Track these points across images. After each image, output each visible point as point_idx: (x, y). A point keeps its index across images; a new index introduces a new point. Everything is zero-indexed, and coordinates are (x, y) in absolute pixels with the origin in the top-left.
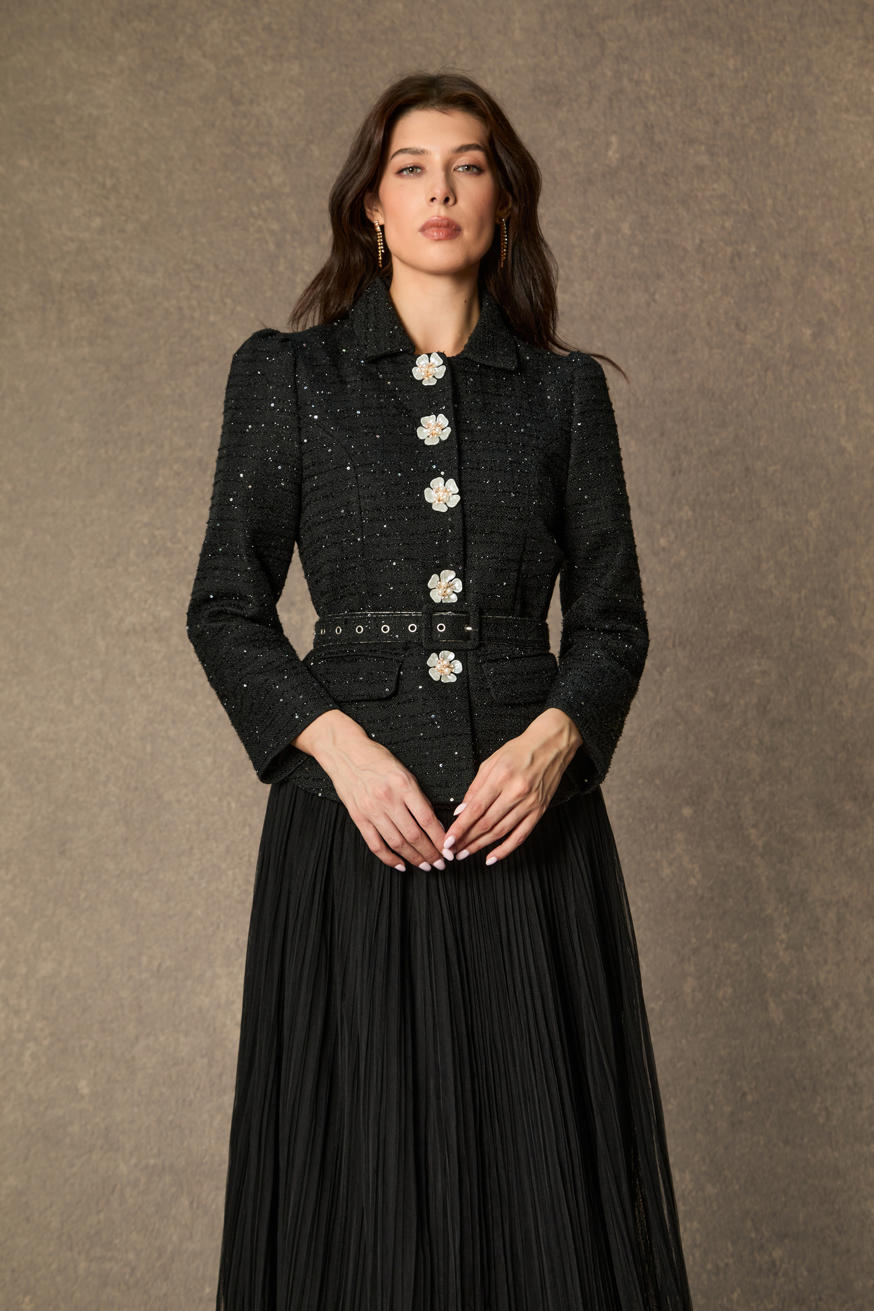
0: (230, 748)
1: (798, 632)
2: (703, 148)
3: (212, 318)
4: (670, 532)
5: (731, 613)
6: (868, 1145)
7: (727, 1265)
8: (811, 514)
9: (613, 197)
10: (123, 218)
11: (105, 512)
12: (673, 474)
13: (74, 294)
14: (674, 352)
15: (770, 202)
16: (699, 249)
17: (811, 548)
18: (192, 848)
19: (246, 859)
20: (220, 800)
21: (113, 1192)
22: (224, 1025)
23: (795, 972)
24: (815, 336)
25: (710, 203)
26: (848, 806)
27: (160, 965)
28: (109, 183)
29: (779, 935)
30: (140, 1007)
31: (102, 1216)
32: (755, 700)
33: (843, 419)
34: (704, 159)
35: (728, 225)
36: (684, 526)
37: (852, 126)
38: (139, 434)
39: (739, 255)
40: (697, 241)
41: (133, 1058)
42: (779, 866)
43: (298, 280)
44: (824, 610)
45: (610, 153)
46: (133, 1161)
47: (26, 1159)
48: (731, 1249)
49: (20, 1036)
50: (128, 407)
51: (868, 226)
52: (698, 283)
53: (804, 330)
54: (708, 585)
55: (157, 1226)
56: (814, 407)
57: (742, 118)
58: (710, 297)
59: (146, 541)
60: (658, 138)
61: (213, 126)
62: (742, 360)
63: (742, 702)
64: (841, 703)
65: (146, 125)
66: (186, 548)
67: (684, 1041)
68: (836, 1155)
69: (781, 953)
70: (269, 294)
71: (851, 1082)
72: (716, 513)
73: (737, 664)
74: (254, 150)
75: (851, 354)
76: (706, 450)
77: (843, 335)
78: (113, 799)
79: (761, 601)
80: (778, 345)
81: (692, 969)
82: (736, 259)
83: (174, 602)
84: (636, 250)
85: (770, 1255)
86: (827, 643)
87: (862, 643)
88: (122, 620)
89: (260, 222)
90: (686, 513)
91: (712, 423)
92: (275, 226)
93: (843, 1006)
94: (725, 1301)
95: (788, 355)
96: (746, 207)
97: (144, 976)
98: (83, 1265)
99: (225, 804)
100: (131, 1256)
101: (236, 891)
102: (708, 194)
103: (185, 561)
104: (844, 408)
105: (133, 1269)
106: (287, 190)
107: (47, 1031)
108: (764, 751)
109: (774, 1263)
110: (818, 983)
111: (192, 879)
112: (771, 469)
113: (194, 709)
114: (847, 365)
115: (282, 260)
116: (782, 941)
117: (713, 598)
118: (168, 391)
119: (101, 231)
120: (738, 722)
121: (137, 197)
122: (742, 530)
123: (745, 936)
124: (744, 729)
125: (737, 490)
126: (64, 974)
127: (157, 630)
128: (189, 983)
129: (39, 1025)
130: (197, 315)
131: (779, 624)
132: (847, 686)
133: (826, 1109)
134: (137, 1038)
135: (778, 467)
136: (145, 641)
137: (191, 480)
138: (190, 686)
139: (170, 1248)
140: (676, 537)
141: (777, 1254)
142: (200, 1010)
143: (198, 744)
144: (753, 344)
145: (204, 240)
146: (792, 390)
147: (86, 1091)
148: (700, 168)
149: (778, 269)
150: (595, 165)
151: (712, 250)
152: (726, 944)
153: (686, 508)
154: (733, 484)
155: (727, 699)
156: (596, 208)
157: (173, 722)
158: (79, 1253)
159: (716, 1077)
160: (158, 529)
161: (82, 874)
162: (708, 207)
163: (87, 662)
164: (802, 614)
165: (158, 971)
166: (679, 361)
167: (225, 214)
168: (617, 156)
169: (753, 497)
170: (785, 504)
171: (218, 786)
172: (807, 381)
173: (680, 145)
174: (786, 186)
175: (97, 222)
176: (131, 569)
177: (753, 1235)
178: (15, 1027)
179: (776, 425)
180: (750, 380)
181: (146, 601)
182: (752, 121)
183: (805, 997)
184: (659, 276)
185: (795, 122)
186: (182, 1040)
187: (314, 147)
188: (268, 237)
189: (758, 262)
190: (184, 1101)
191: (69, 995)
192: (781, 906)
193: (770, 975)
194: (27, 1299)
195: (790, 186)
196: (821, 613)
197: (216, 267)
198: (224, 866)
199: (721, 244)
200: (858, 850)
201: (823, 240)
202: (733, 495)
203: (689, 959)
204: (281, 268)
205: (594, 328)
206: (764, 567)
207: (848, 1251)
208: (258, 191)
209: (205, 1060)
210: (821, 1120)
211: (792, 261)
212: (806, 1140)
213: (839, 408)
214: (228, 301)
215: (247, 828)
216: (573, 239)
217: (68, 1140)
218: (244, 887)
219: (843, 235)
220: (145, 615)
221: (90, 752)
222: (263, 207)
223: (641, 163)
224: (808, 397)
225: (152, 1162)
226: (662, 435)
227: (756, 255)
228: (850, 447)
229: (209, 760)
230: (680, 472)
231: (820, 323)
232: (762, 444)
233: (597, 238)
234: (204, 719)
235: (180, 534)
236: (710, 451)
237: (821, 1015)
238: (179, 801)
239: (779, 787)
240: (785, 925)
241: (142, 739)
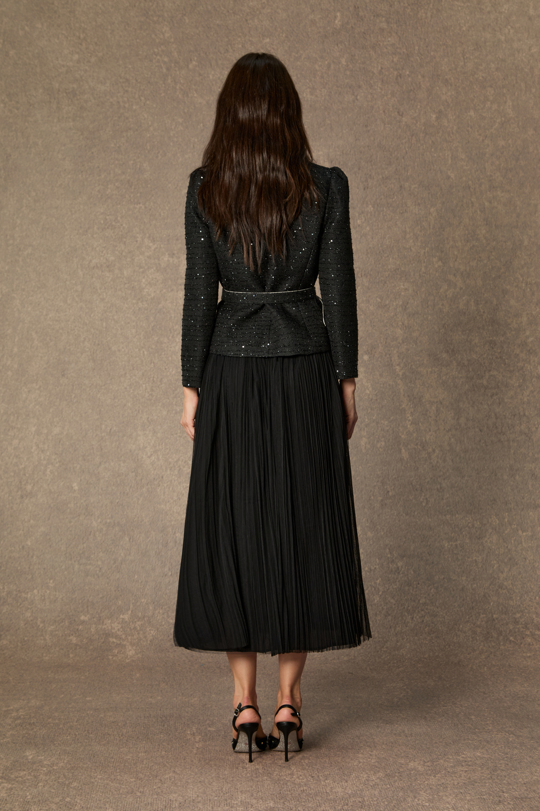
0: (144, 325)
1: (423, 269)
2: (384, 19)
3: (134, 107)
4: (363, 217)
5: (391, 259)
6: (445, 515)
7: (375, 568)
8: (432, 210)
9: (337, 45)
10: (89, 55)
11: (82, 207)
12: (364, 189)
13: (65, 95)
14: (366, 126)
15: (417, 48)
16: (380, 72)
17: (431, 227)
18: (126, 374)
19: (152, 379)
20: (139, 350)
21: (90, 535)
22: (142, 457)
23: (415, 435)
24: (437, 118)
25: (387, 48)
26: (444, 355)
27: (111, 429)
28: (82, 36)
29: (408, 417)
30: (102, 449)
31: (85, 545)
32: (401, 303)
33: (450, 161)
34: (384, 25)
35: (395, 60)
36: (369, 215)
37: (460, 8)
38: (99, 167)
39: (400, 76)
40: (380, 68)
41: (99, 473)
42: (409, 384)
43: (178, 88)
44: (437, 258)
45: (336, 22)
46: (99, 520)
47: (49, 519)
48: (378, 561)
49: (45, 462)
50: (93, 153)
51: (466, 61)
52: (379, 90)
53: (432, 115)
54: (380, 245)
55: (113, 549)
56: (435, 155)
57: (404, 4)
58: (385, 98)
59: (102, 222)
60: (361, 14)
61: (135, 6)
62: (400, 130)
63: (395, 304)
64: (443, 305)
65: (100, 5)
66: (122, 225)
67: (360, 467)
68: (430, 520)
69: (409, 426)
70: (163, 95)
71: (439, 487)
72: (385, 209)
73: (393, 285)
74: (155, 19)
75: (455, 128)
76: (381, 177)
77: (451, 118)
78: (87, 350)
79: (406, 253)
80: (419, 123)
81: (365, 434)
82: (399, 78)
83: (117, 252)
84: (348, 73)
85: (397, 565)
86: (437, 275)
87: (454, 275)
88: (91, 261)
89: (158, 57)
90: (370, 208)
91: (384, 163)
92: (166, 59)
93: (437, 451)
94: (373, 583)
95: (423, 128)
96: (405, 51)
97: (103, 434)
98: (77, 566)
99: (142, 352)
100: (100, 563)
101: (147, 395)
102: (385, 43)
103: (122, 231)
104: (450, 155)
105: (100, 569)
106: (172, 40)
107: (57, 460)
108: (405, 328)
109: (398, 568)
110: (426, 440)
111: (126, 388)
112: (413, 187)
113: (126, 306)
114: (453, 133)
115: (170, 77)
116: (409, 420)
117: (382, 252)
118: (113, 145)
119: (78, 61)
120: (392, 314)
121: (96, 43)
122: (398, 218)
123: (392, 418)
124: (395, 317)
125: (396, 197)
126: (65, 433)
127: (108, 267)
128: (125, 438)
129: (54, 457)
130: (127, 105)
131: (414, 265)
132: (446, 296)
133: (427, 499)
134: (100, 463)
135: (416, 186)
136: (102, 272)
137: (124, 191)
138: (124, 294)
139: (120, 559)
140: (365, 220)
141: (400, 564)
142: (131, 451)
143: (129, 323)
144: (406, 122)
145: (130, 66)
146: (425, 146)
147: (76, 488)
148: (382, 30)
149: (420, 83)
150: (329, 28)
151: (387, 73)
152: (382, 422)
153: (370, 206)
154: (393, 194)
155: (387, 302)
156: (329, 51)
157: (116, 312)
158: (75, 561)
159: (375, 484)
160: (108, 216)
161: (73, 386)
162: (385, 50)
163: (74, 282)
164: (425, 260)
165: (110, 432)
166: (369, 131)
167: (141, 53)
168: (340, 23)
169: (403, 201)
170: (419, 204)
171: (138, 343)
172: (433, 142)
173: (372, 18)
174: (425, 40)
175: (76, 57)
176: (95, 236)
177: (389, 556)
178: (42, 458)
179: (416, 164)
180: (404, 141)
181: (102, 252)
182: (409, 5)
183: (419, 447)
184: (360, 87)
185: (431, 6)
186: (122, 464)
187: (186, 18)
188: (162, 65)
189: (410, 79)
190: (124, 493)
191: (67, 443)
192: (409, 404)
193: (403, 436)
194: (51, 581)
195: (427, 40)
196: (435, 260)
197: (137, 81)
198: (141, 382)
199: (392, 70)
200: (448, 377)
201: (443, 68)
202: (394, 200)
203: (364, 429)
204: (169, 81)
205: (326, 113)
206: (408, 236)
207: (433, 563)
208: (157, 41)
209: (134, 474)
210: (424, 504)
211: (427, 79)
212: (416, 513)
213: (448, 155)
214: (143, 98)
215: (152, 364)
216: (317, 67)
217: (68, 510)
218: (150, 393)
219: (453, 65)
220: (102, 259)
221: (76, 327)
222: (160, 49)
223: (352, 27)
224: (433, 150)
225: (108, 521)
226: (359, 169)
227: (409, 76)
228: (452, 176)
229: (134, 331)
230: (368, 188)
231: (440, 112)
232: (409, 174)
233: (329, 66)
234: (131, 310)
235: (119, 218)
236: (383, 178)
237: (426, 455)
238: (119, 351)
239: (411, 346)
240: (411, 413)
241: (101, 320)
